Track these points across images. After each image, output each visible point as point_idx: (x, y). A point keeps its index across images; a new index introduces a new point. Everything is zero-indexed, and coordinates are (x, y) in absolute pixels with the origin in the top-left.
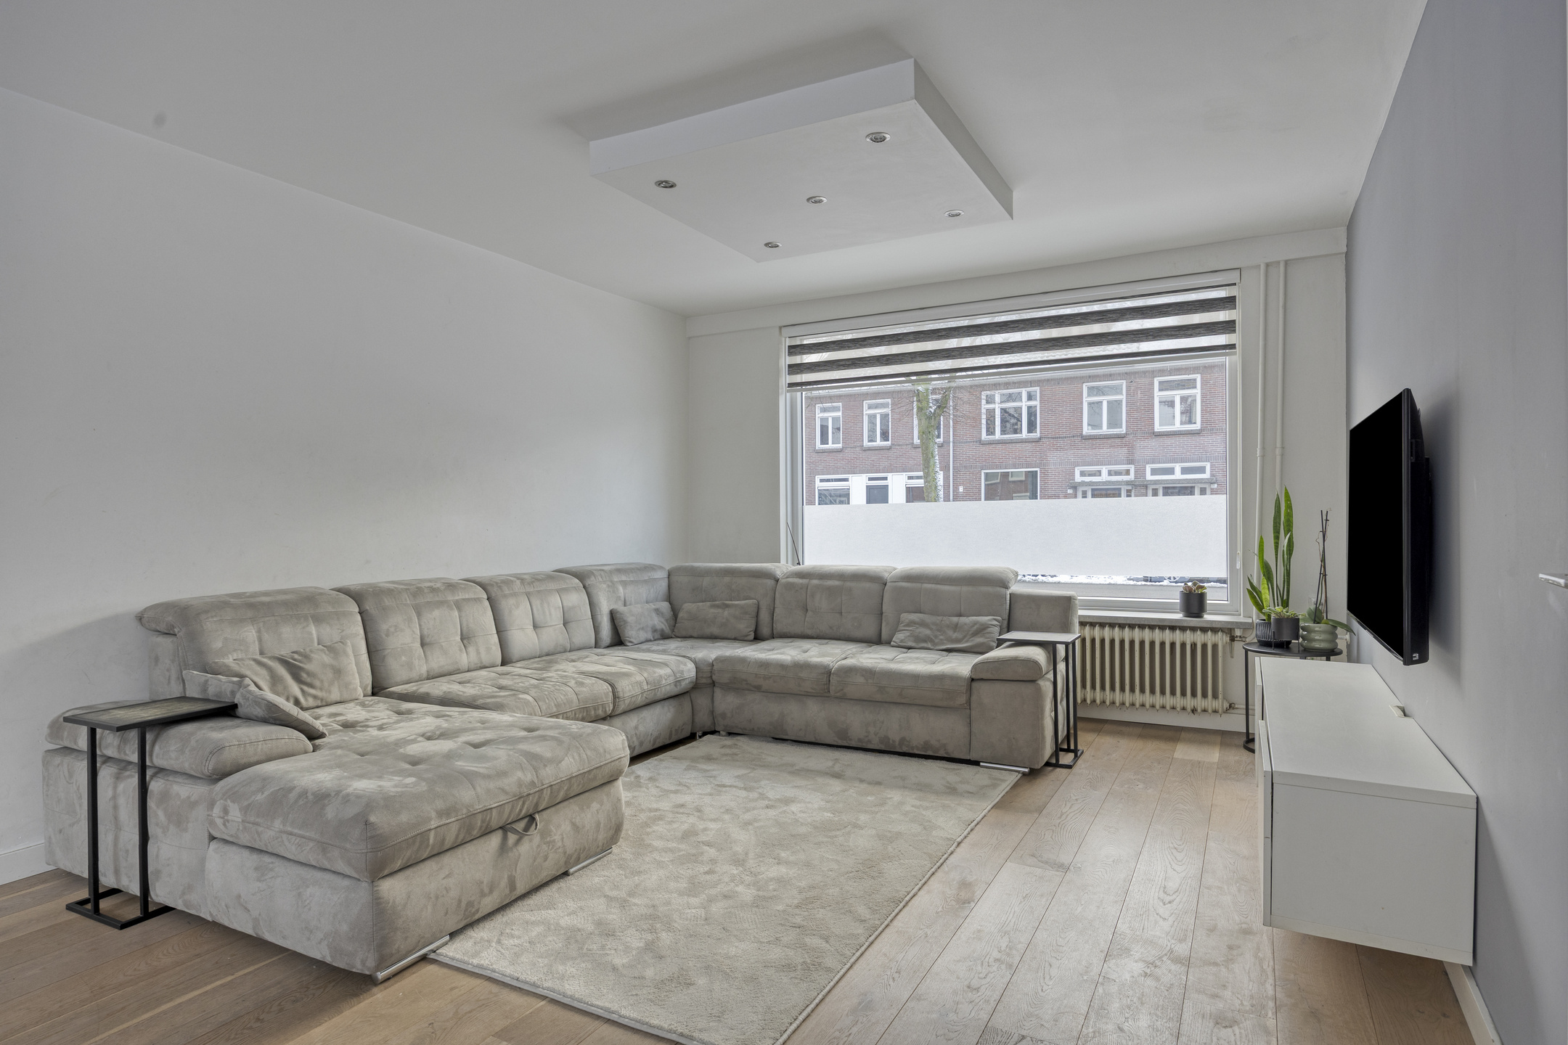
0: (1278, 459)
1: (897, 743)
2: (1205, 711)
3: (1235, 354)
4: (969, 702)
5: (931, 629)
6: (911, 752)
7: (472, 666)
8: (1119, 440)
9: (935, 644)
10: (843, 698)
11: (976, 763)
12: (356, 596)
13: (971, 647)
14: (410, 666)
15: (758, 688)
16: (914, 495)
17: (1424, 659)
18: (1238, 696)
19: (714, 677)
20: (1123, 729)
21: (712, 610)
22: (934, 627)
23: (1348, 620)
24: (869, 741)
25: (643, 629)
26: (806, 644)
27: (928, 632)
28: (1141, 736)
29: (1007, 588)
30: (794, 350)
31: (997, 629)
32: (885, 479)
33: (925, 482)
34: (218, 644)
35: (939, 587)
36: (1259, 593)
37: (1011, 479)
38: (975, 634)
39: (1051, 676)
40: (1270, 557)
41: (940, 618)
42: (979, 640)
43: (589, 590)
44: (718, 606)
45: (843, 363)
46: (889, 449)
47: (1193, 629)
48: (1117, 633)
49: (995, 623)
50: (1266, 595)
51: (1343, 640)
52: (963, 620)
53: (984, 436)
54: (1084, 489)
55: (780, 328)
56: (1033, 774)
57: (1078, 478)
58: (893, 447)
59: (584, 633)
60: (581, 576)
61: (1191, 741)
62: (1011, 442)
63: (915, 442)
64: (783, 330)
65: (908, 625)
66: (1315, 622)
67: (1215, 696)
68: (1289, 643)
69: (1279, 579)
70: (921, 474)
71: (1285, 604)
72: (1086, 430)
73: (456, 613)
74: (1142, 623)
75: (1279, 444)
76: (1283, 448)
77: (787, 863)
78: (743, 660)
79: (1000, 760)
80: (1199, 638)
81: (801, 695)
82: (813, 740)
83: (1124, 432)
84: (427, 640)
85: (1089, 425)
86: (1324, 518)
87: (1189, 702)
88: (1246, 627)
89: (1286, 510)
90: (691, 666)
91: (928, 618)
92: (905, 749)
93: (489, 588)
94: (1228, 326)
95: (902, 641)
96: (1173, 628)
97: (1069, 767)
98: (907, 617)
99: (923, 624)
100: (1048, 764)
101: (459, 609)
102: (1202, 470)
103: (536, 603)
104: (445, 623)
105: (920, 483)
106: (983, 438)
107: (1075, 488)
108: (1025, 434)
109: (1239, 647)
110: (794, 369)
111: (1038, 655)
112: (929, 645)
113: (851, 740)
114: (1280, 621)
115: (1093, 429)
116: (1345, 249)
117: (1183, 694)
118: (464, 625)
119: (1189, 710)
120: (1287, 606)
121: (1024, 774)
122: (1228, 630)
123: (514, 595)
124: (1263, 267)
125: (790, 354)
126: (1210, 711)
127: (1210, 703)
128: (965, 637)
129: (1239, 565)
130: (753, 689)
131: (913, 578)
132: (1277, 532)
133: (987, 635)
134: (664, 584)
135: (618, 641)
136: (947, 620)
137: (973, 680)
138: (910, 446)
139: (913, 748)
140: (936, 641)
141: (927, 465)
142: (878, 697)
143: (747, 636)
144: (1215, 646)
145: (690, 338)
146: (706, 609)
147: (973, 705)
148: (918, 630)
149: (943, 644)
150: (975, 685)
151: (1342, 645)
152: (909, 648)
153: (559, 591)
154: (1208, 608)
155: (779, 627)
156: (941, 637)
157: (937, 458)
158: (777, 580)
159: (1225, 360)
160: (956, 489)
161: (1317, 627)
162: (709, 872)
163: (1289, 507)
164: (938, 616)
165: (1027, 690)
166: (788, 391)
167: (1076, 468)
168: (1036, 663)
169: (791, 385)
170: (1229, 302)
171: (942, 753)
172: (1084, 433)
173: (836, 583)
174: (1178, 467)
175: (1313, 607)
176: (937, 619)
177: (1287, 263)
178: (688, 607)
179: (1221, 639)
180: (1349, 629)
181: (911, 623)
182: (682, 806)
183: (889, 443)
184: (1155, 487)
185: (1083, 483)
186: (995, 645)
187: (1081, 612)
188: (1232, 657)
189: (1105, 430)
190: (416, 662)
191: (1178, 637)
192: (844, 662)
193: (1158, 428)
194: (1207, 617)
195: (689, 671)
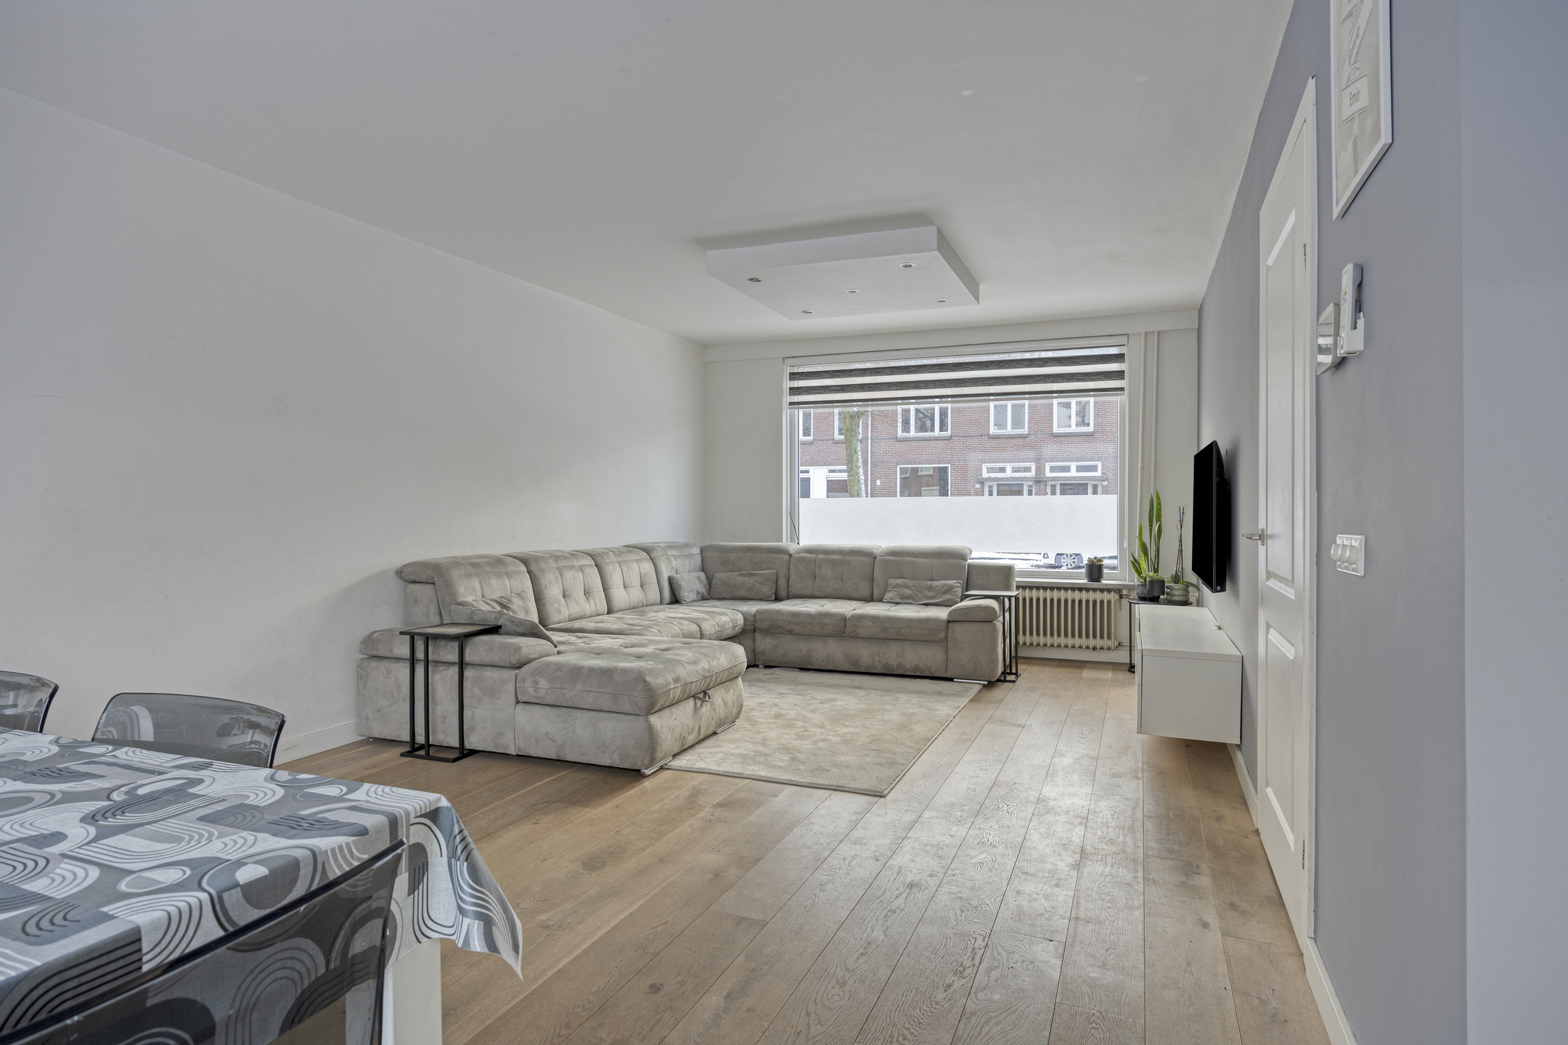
0: (1153, 469)
1: (895, 667)
2: (1102, 648)
3: (1124, 394)
4: (946, 637)
5: (912, 590)
6: (905, 673)
7: (593, 614)
8: (1022, 440)
9: (916, 600)
10: (855, 637)
11: (951, 680)
12: (525, 561)
13: (943, 602)
14: (559, 611)
15: (791, 632)
16: (835, 488)
17: (1223, 589)
18: (1124, 637)
19: (756, 625)
20: (1046, 662)
21: (740, 578)
22: (914, 589)
23: (1198, 582)
24: (875, 667)
25: (691, 591)
26: (822, 602)
27: (910, 592)
28: (1058, 666)
29: (966, 560)
30: (794, 376)
31: (960, 589)
32: (808, 472)
33: (848, 476)
34: (462, 590)
35: (916, 559)
36: (1139, 564)
37: (920, 473)
38: (945, 592)
39: (1001, 619)
40: (1146, 539)
41: (918, 582)
42: (948, 597)
43: (654, 561)
44: (745, 575)
45: (834, 388)
46: (811, 443)
47: (1095, 590)
48: (1041, 594)
49: (958, 585)
50: (1144, 565)
51: (1193, 595)
52: (935, 583)
53: (900, 434)
54: (991, 484)
55: (784, 359)
56: (991, 685)
57: (985, 475)
58: (815, 442)
59: (654, 594)
60: (648, 550)
61: (1092, 668)
62: (925, 439)
63: (835, 437)
64: (786, 360)
65: (895, 587)
66: (1175, 583)
67: (1109, 637)
68: (1158, 597)
69: (1152, 554)
70: (845, 467)
71: (1156, 571)
72: (993, 430)
73: (581, 574)
74: (1059, 586)
75: (1153, 460)
76: (1156, 462)
77: (851, 727)
78: (779, 612)
79: (967, 677)
80: (1098, 596)
81: (824, 636)
82: (832, 668)
83: (1027, 432)
84: (567, 593)
85: (995, 425)
86: (1182, 512)
87: (1091, 642)
88: (1130, 588)
89: (1157, 506)
90: (740, 616)
91: (908, 582)
92: (900, 672)
93: (594, 557)
94: (1119, 375)
95: (891, 599)
96: (1080, 589)
97: (1014, 682)
98: (891, 581)
99: (906, 586)
100: (999, 680)
101: (582, 571)
102: (1094, 468)
103: (625, 569)
104: (575, 580)
105: (844, 476)
106: (899, 436)
107: (982, 483)
108: (937, 432)
109: (1125, 602)
110: (794, 391)
111: (994, 604)
112: (911, 601)
113: (861, 667)
114: (1152, 582)
115: (999, 429)
116: (1197, 326)
117: (1087, 636)
118: (586, 584)
119: (1091, 648)
120: (1158, 572)
121: (984, 685)
122: (1118, 590)
123: (611, 562)
124: (1143, 335)
125: (791, 379)
126: (1106, 648)
127: (1106, 643)
128: (937, 595)
129: (1126, 545)
130: (786, 632)
131: (898, 554)
132: (1151, 521)
133: (953, 594)
134: (699, 558)
135: (675, 600)
136: (923, 583)
137: (949, 622)
138: (830, 442)
139: (906, 671)
140: (916, 598)
141: (850, 461)
142: (882, 635)
143: (770, 597)
144: (1109, 602)
145: (707, 363)
146: (734, 577)
147: (949, 639)
148: (902, 591)
149: (922, 600)
150: (950, 625)
151: (1192, 599)
152: (897, 603)
153: (637, 561)
154: (1104, 576)
155: (794, 590)
156: (920, 595)
157: (860, 453)
158: (791, 555)
159: (1117, 399)
160: (873, 483)
161: (1176, 586)
162: (805, 731)
163: (1159, 504)
164: (916, 580)
165: (987, 627)
166: (789, 408)
167: (983, 465)
168: (993, 609)
169: (791, 404)
170: (1119, 358)
171: (927, 674)
172: (991, 433)
173: (839, 557)
174: (1073, 466)
175: (1174, 573)
176: (914, 582)
177: (1159, 333)
178: (720, 576)
179: (1113, 597)
180: (1198, 589)
181: (897, 586)
182: (762, 703)
183: (810, 438)
184: (1053, 483)
185: (989, 479)
186: (959, 600)
187: (1017, 579)
188: (1121, 610)
189: (1009, 430)
190: (562, 608)
191: (1084, 595)
192: (855, 612)
193: (1056, 429)
194: (1103, 582)
195: (740, 619)
